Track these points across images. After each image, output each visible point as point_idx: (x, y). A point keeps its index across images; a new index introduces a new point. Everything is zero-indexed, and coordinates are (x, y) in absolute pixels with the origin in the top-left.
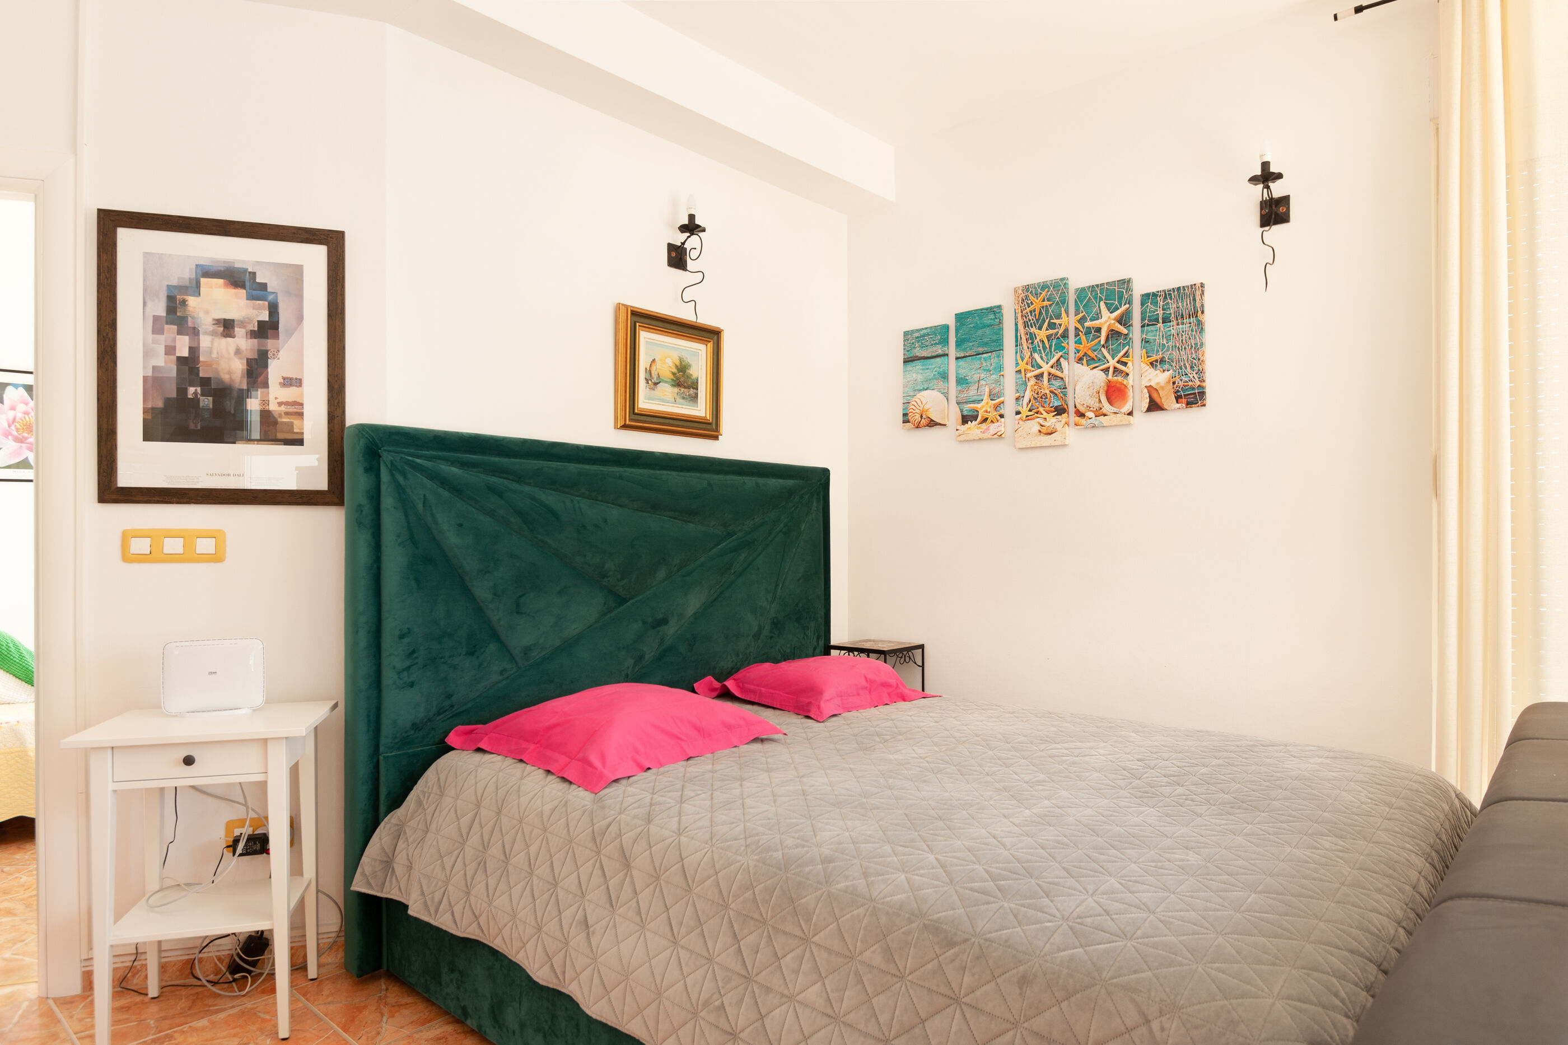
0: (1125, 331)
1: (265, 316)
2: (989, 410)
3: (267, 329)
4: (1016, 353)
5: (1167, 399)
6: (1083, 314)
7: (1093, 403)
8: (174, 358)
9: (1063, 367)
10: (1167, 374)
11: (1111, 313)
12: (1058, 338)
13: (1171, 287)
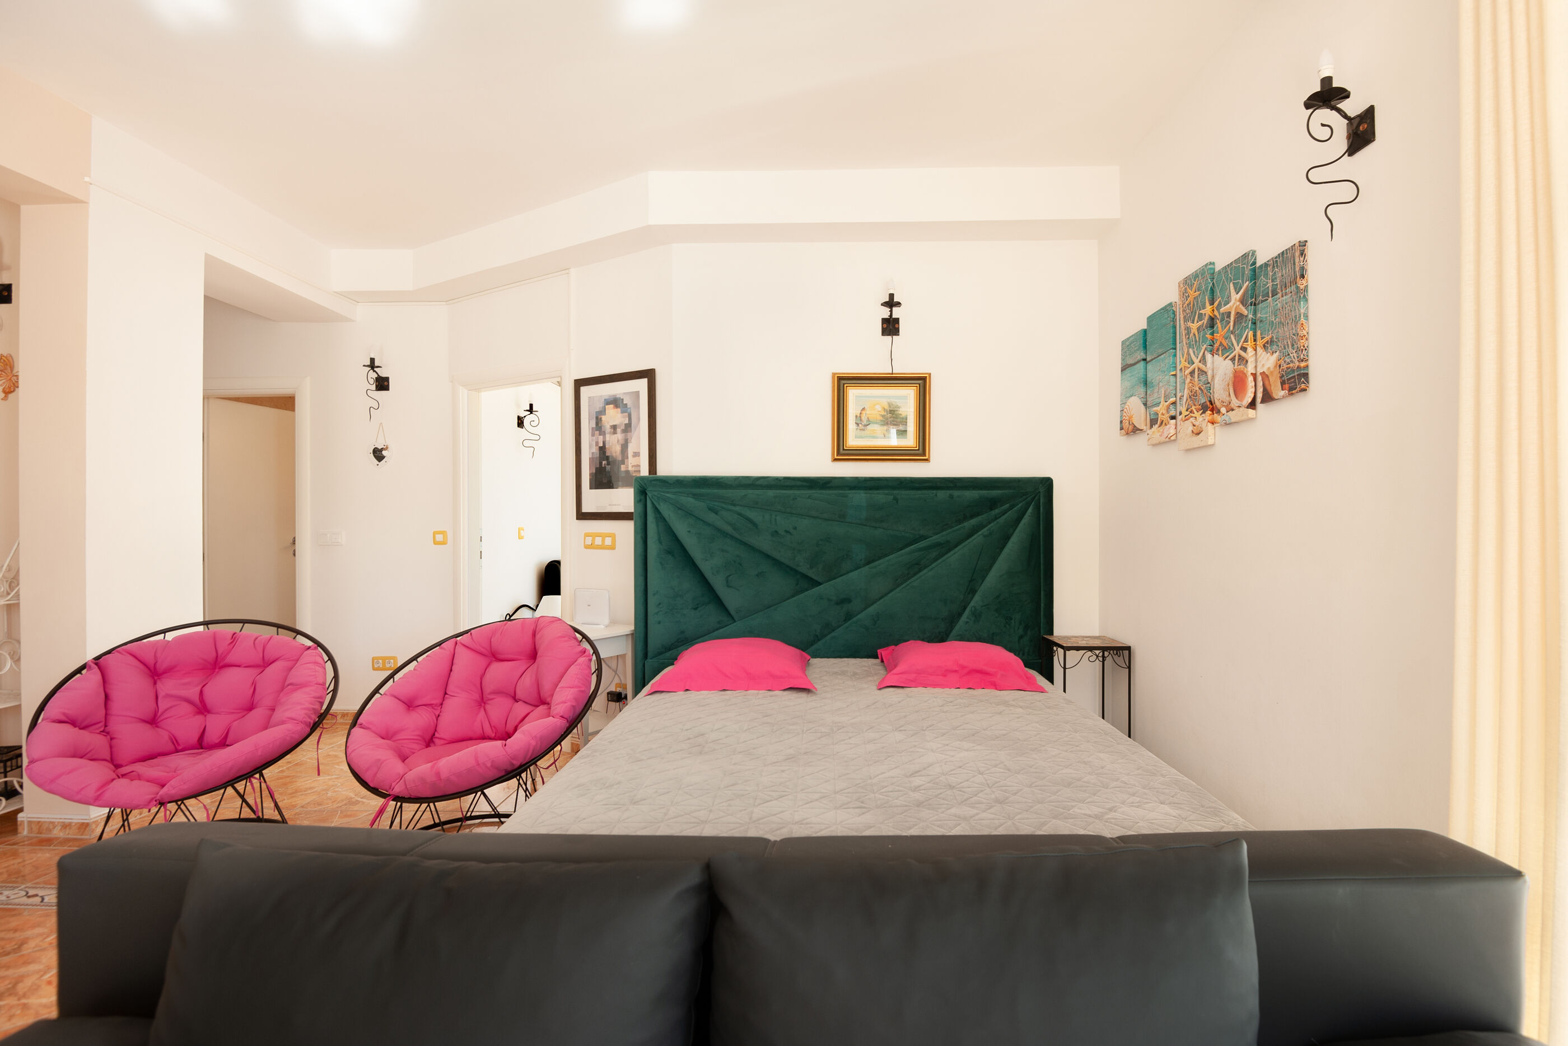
0: (1246, 313)
1: (627, 421)
2: (1164, 413)
3: (628, 428)
5: (1276, 386)
6: (1219, 300)
7: (1225, 397)
8: (598, 447)
9: (1207, 361)
10: (1276, 355)
11: (1237, 293)
12: (1204, 330)
13: (1276, 254)
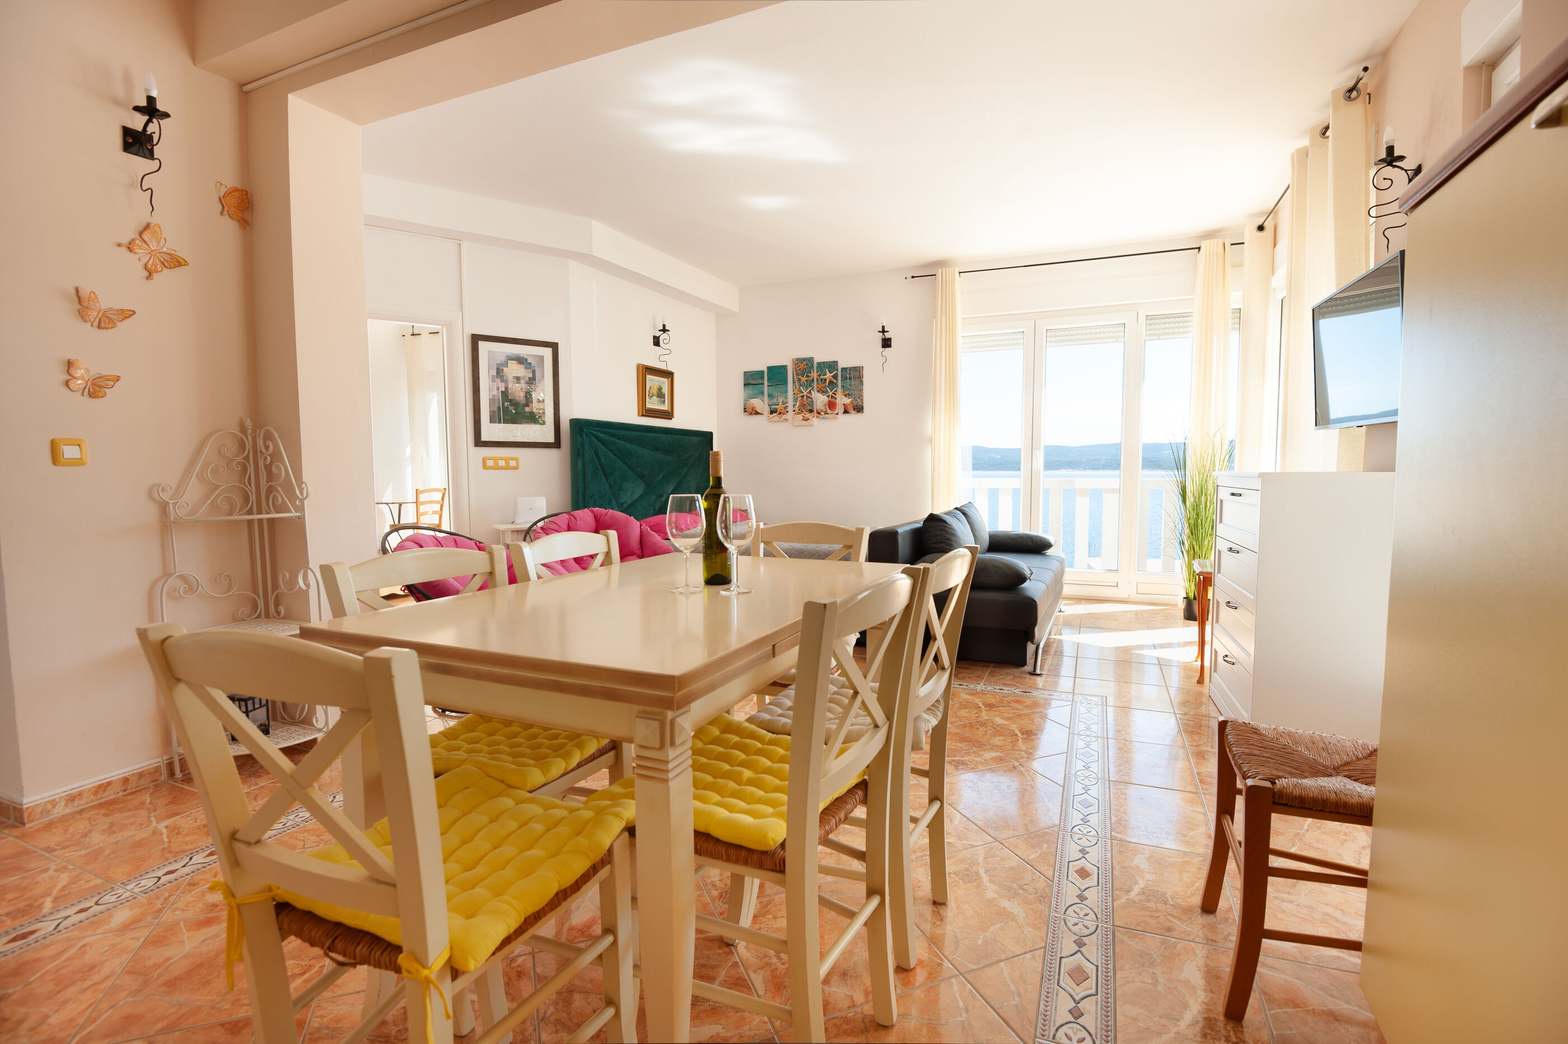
0: (836, 382)
1: (531, 375)
2: (782, 409)
3: (532, 381)
4: (793, 386)
5: (851, 409)
6: (819, 373)
7: (823, 408)
8: (500, 391)
9: (812, 394)
10: (850, 400)
11: (830, 374)
12: (810, 382)
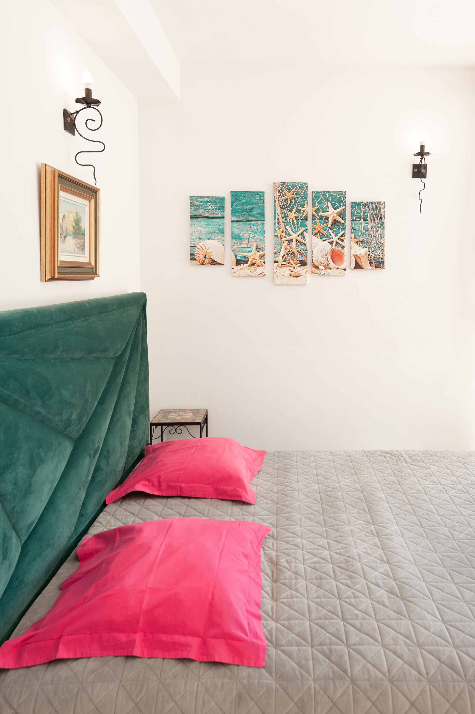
0: (343, 222)
2: (256, 258)
4: (275, 224)
5: (365, 263)
6: (318, 207)
7: (324, 261)
9: (305, 237)
10: (365, 250)
11: (335, 209)
12: (302, 219)
